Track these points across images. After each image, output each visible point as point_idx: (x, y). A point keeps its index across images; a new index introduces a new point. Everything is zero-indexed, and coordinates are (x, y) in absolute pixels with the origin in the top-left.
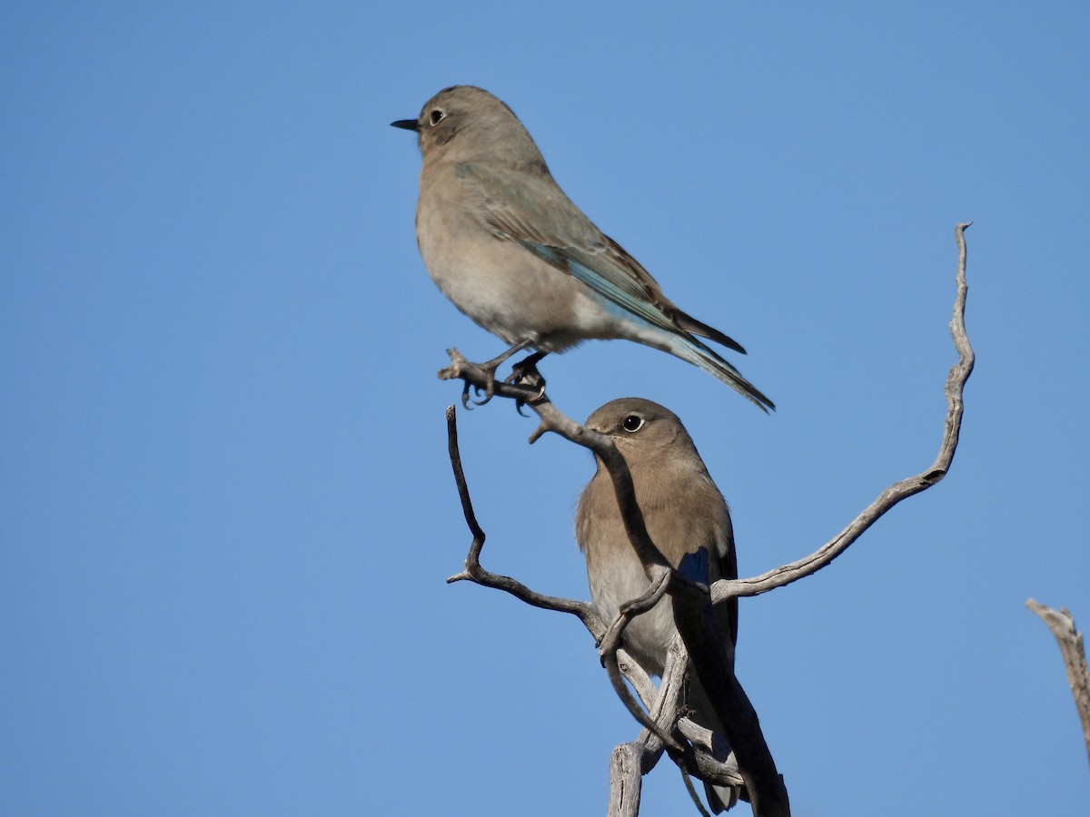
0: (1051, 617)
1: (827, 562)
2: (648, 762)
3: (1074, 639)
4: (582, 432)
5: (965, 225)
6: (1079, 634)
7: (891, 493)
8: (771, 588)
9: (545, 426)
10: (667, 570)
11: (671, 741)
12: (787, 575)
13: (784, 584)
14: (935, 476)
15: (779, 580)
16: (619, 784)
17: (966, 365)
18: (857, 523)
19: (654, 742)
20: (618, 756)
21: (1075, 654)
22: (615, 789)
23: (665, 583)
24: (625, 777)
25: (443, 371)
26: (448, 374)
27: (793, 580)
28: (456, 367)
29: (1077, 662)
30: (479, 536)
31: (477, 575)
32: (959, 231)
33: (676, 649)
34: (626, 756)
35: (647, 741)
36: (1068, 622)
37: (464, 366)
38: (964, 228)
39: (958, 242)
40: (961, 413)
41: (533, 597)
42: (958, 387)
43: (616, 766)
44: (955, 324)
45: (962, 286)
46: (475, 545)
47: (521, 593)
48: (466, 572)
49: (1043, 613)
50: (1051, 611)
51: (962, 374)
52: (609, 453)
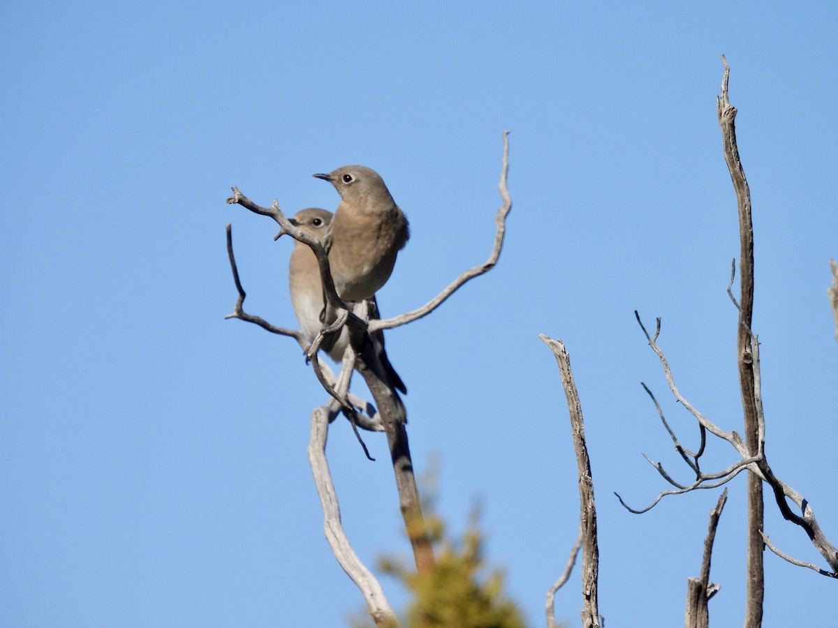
0: (552, 344)
1: (430, 312)
2: (332, 417)
3: (564, 355)
4: (303, 235)
5: (507, 132)
6: (567, 353)
7: (465, 275)
8: (400, 325)
9: (283, 231)
10: (346, 312)
11: (346, 404)
12: (408, 319)
13: (407, 323)
14: (489, 266)
15: (404, 321)
16: (316, 429)
17: (507, 207)
18: (447, 291)
19: (336, 406)
20: (316, 413)
21: (565, 363)
22: (314, 431)
23: (345, 319)
24: (320, 425)
25: (229, 199)
26: (232, 201)
27: (411, 321)
28: (236, 198)
29: (566, 368)
30: (243, 294)
31: (242, 316)
32: (505, 135)
33: (348, 357)
34: (320, 414)
35: (331, 405)
36: (562, 347)
37: (241, 197)
38: (508, 133)
39: (504, 141)
40: (504, 233)
41: (271, 327)
42: (502, 218)
43: (314, 419)
44: (502, 185)
45: (505, 165)
46: (241, 299)
47: (265, 325)
48: (235, 314)
49: (548, 341)
50: (552, 341)
51: (504, 211)
52: (317, 247)
